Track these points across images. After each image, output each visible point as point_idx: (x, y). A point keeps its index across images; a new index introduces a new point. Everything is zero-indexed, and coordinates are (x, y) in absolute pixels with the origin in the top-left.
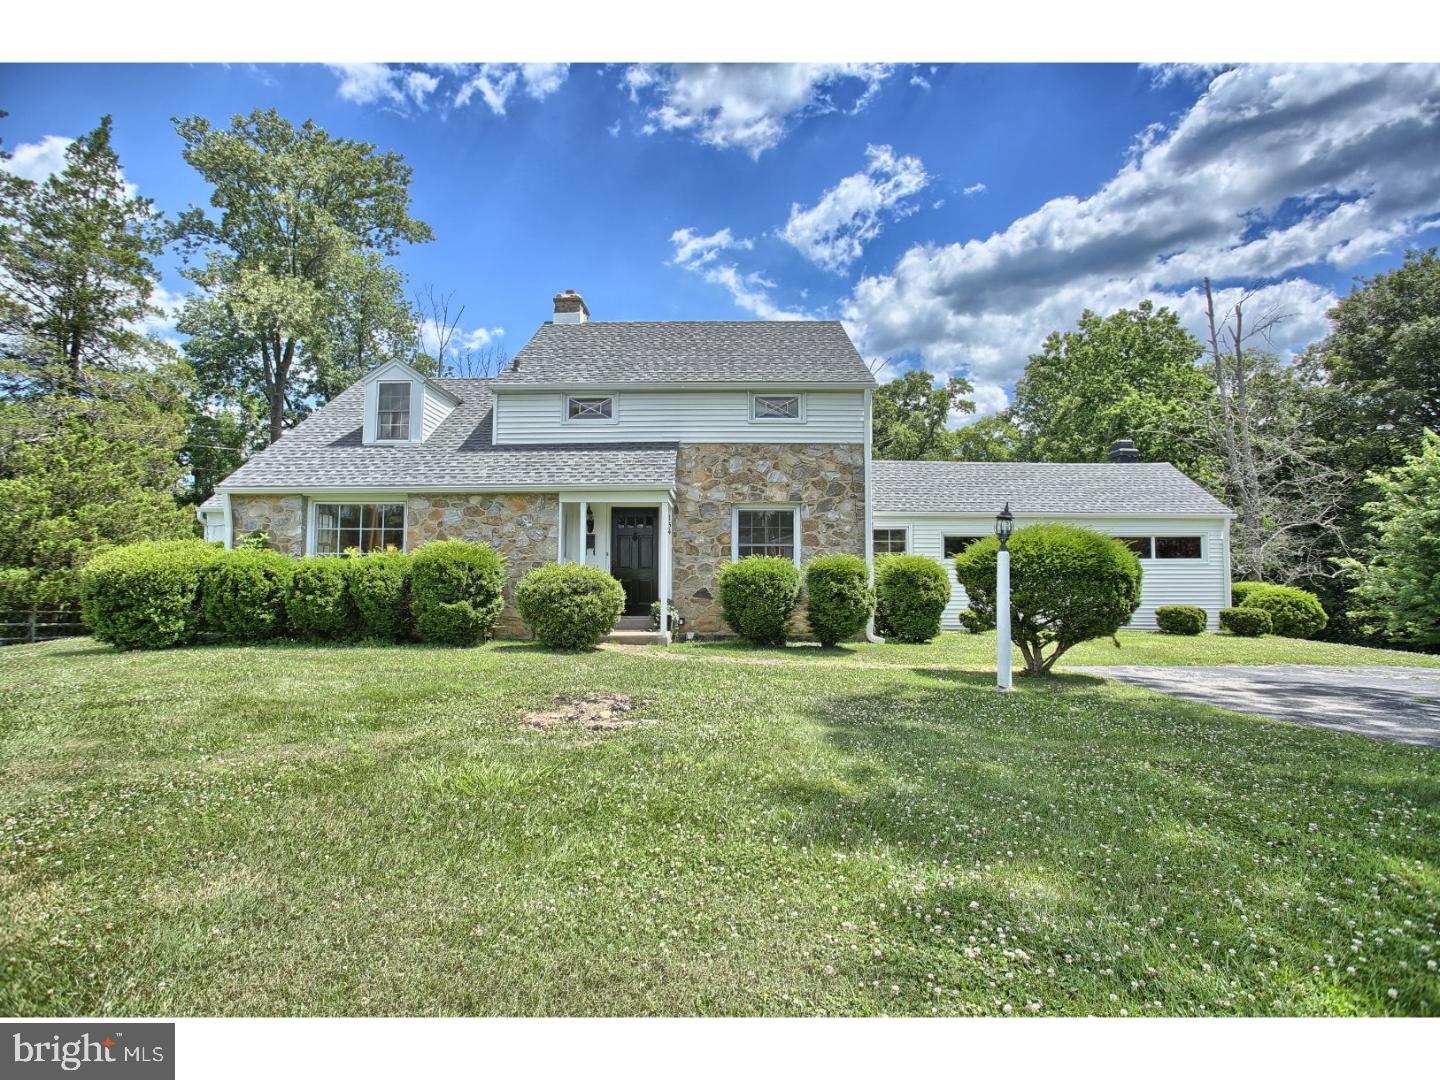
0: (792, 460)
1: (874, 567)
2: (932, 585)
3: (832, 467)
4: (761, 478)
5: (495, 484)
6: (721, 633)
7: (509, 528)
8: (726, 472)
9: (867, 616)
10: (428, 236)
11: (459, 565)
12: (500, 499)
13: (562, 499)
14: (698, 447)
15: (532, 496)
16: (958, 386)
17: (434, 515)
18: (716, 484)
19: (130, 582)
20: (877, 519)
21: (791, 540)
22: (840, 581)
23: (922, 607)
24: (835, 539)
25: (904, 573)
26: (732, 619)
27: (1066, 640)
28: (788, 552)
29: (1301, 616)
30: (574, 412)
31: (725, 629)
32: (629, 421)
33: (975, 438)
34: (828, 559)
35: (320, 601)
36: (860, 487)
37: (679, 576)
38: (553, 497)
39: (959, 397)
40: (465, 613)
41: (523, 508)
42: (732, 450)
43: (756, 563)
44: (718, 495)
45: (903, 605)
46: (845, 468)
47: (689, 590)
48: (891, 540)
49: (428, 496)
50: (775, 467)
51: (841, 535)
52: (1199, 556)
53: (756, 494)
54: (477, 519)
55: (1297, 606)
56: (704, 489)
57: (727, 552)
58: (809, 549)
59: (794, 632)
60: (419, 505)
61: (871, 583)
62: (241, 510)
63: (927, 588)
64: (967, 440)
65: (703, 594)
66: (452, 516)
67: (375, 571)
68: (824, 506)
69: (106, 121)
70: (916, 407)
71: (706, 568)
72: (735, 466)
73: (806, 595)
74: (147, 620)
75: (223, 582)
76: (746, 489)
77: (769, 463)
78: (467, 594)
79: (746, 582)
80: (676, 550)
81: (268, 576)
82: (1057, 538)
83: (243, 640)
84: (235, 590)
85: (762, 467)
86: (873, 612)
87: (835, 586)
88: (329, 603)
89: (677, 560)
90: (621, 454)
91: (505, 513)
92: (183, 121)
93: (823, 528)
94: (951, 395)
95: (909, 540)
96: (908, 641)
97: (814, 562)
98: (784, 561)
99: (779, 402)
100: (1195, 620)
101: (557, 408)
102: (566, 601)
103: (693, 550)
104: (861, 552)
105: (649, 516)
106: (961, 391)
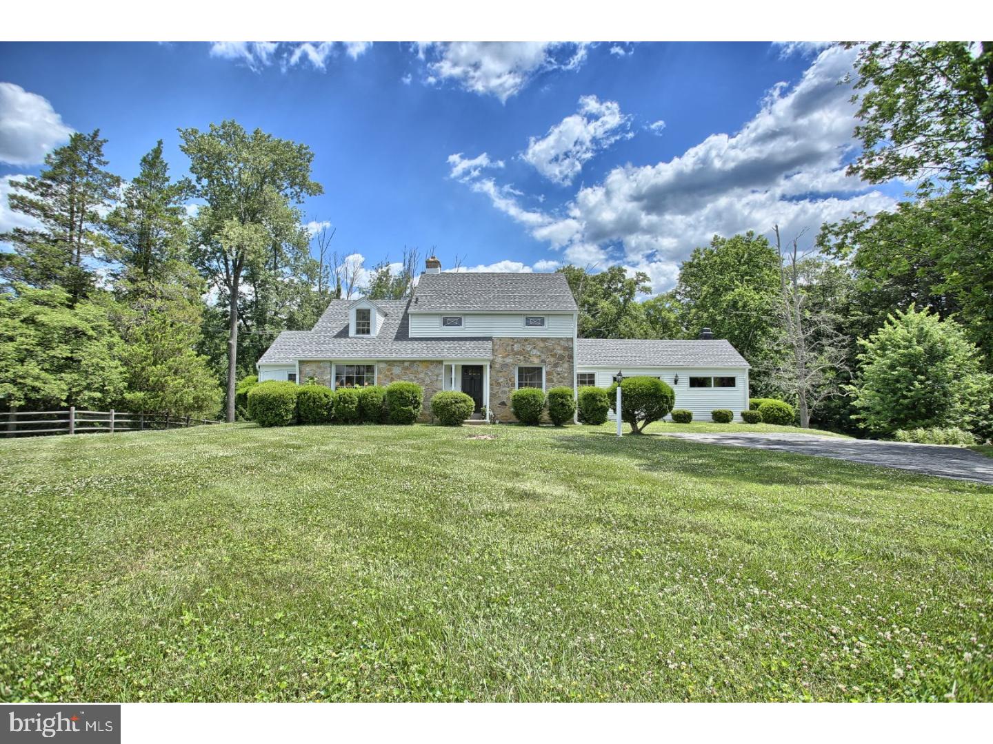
0: (542, 345)
1: (577, 392)
2: (603, 400)
3: (559, 348)
4: (528, 352)
5: (415, 357)
6: (511, 421)
7: (422, 375)
8: (513, 350)
9: (574, 412)
10: (320, 191)
11: (408, 392)
12: (418, 363)
13: (444, 363)
14: (500, 339)
15: (432, 362)
16: (641, 277)
17: (389, 370)
18: (509, 355)
19: (274, 399)
20: (579, 369)
21: (541, 380)
22: (562, 398)
23: (599, 409)
24: (561, 379)
25: (591, 395)
26: (517, 414)
27: (649, 420)
28: (540, 386)
29: (781, 414)
30: (445, 324)
31: (514, 419)
32: (470, 328)
33: (654, 307)
34: (557, 388)
35: (350, 407)
36: (571, 357)
37: (492, 396)
38: (441, 362)
39: (642, 284)
40: (410, 411)
41: (428, 367)
42: (516, 340)
43: (527, 390)
44: (509, 360)
45: (590, 409)
46: (565, 349)
47: (497, 402)
48: (589, 379)
49: (386, 362)
50: (534, 348)
51: (564, 378)
52: (734, 386)
53: (526, 360)
54: (408, 372)
55: (780, 410)
56: (503, 357)
57: (513, 385)
58: (549, 384)
59: (542, 420)
60: (383, 366)
61: (575, 399)
62: (302, 367)
63: (601, 401)
64: (649, 308)
65: (503, 404)
66: (397, 370)
67: (373, 394)
68: (556, 365)
69: (160, 143)
70: (616, 290)
71: (504, 392)
72: (517, 347)
73: (548, 404)
74: (280, 414)
75: (309, 398)
76: (522, 358)
77: (531, 346)
78: (411, 403)
79: (523, 398)
80: (491, 385)
81: (326, 396)
82: (641, 382)
83: (315, 423)
84: (314, 402)
85: (528, 348)
86: (576, 411)
87: (560, 400)
88: (353, 407)
89: (491, 389)
90: (468, 343)
91: (420, 369)
92: (184, 130)
93: (555, 375)
94: (636, 283)
95: (597, 379)
96: (592, 424)
97: (551, 390)
98: (539, 389)
99: (535, 320)
100: (727, 416)
101: (437, 322)
102: (453, 406)
103: (499, 384)
104: (572, 386)
105: (479, 369)
106: (643, 280)
